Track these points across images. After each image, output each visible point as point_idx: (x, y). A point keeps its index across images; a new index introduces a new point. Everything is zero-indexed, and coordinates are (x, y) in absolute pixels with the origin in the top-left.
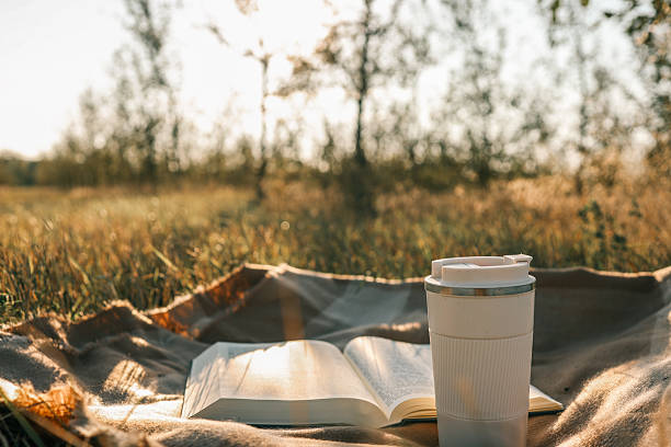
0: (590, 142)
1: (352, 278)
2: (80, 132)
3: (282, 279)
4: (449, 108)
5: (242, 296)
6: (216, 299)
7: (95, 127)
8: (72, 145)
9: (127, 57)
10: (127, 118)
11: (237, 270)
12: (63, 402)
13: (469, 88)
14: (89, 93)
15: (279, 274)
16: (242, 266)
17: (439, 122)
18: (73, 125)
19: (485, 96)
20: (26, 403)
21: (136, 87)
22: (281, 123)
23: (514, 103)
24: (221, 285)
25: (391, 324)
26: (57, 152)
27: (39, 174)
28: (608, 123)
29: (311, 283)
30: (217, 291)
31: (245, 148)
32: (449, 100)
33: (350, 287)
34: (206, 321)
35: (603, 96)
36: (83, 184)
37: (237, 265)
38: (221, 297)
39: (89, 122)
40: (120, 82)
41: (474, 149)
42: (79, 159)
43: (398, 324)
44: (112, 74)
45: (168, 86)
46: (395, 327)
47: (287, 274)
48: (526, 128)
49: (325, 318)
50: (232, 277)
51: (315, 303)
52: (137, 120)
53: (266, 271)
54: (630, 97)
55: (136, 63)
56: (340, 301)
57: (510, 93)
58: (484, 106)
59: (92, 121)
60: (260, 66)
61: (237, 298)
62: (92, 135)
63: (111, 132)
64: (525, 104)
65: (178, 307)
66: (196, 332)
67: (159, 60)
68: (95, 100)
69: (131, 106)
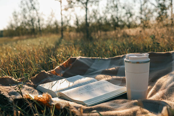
0: (143, 16)
1: (96, 58)
2: (14, 22)
3: (80, 60)
4: (107, 10)
5: (71, 65)
6: (65, 66)
7: (18, 21)
8: (12, 26)
9: (24, 2)
10: (26, 18)
11: (69, 59)
12: (45, 97)
13: (112, 4)
14: (15, 12)
15: (79, 58)
16: (70, 57)
17: (105, 14)
18: (12, 21)
19: (116, 6)
20: (37, 98)
21: (28, 10)
22: (66, 17)
23: (124, 8)
24: (66, 63)
25: (108, 69)
26: (8, 28)
27: (4, 34)
28: (147, 11)
29: (86, 60)
30: (65, 64)
31: (56, 23)
32: (107, 8)
33: (96, 60)
34: (63, 72)
35: (146, 5)
36: (16, 36)
37: (69, 58)
38: (66, 66)
39: (16, 20)
40: (23, 9)
41: (114, 20)
42: (14, 29)
43: (109, 68)
44: (21, 7)
45: (36, 9)
46: (109, 69)
47: (81, 58)
48: (127, 13)
49: (91, 68)
50: (68, 61)
51: (88, 65)
52: (29, 19)
53: (76, 58)
54: (153, 4)
55: (27, 4)
56: (94, 64)
57: (122, 5)
58: (116, 9)
59: (16, 19)
60: (60, 3)
61: (70, 65)
62: (17, 23)
63: (22, 22)
64: (126, 8)
65: (56, 69)
66: (62, 75)
67: (33, 3)
68: (17, 14)
69: (27, 15)
